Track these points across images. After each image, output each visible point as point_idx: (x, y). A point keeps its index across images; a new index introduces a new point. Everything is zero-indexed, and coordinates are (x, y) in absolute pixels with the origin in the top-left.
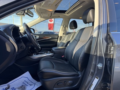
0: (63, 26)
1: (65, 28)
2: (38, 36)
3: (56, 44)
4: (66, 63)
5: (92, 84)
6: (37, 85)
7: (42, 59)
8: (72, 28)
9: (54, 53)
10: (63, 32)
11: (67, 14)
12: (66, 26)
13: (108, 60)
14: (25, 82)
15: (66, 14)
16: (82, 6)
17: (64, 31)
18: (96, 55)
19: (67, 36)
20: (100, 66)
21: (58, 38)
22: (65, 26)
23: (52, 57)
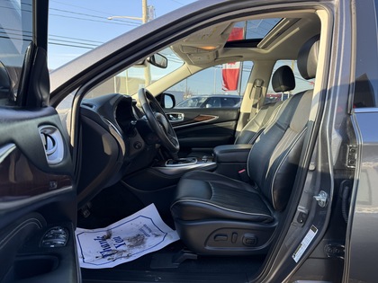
0: (254, 84)
1: (260, 87)
2: (183, 115)
3: (231, 137)
4: (249, 189)
5: (299, 245)
6: (171, 238)
7: (187, 175)
8: (278, 88)
9: (218, 162)
10: (252, 102)
11: (263, 48)
12: (263, 82)
13: (345, 185)
14: (144, 229)
15: (259, 49)
16: (298, 29)
17: (255, 98)
18: (315, 171)
19: (265, 111)
20: (321, 198)
21: (237, 120)
22: (258, 83)
23: (212, 171)
